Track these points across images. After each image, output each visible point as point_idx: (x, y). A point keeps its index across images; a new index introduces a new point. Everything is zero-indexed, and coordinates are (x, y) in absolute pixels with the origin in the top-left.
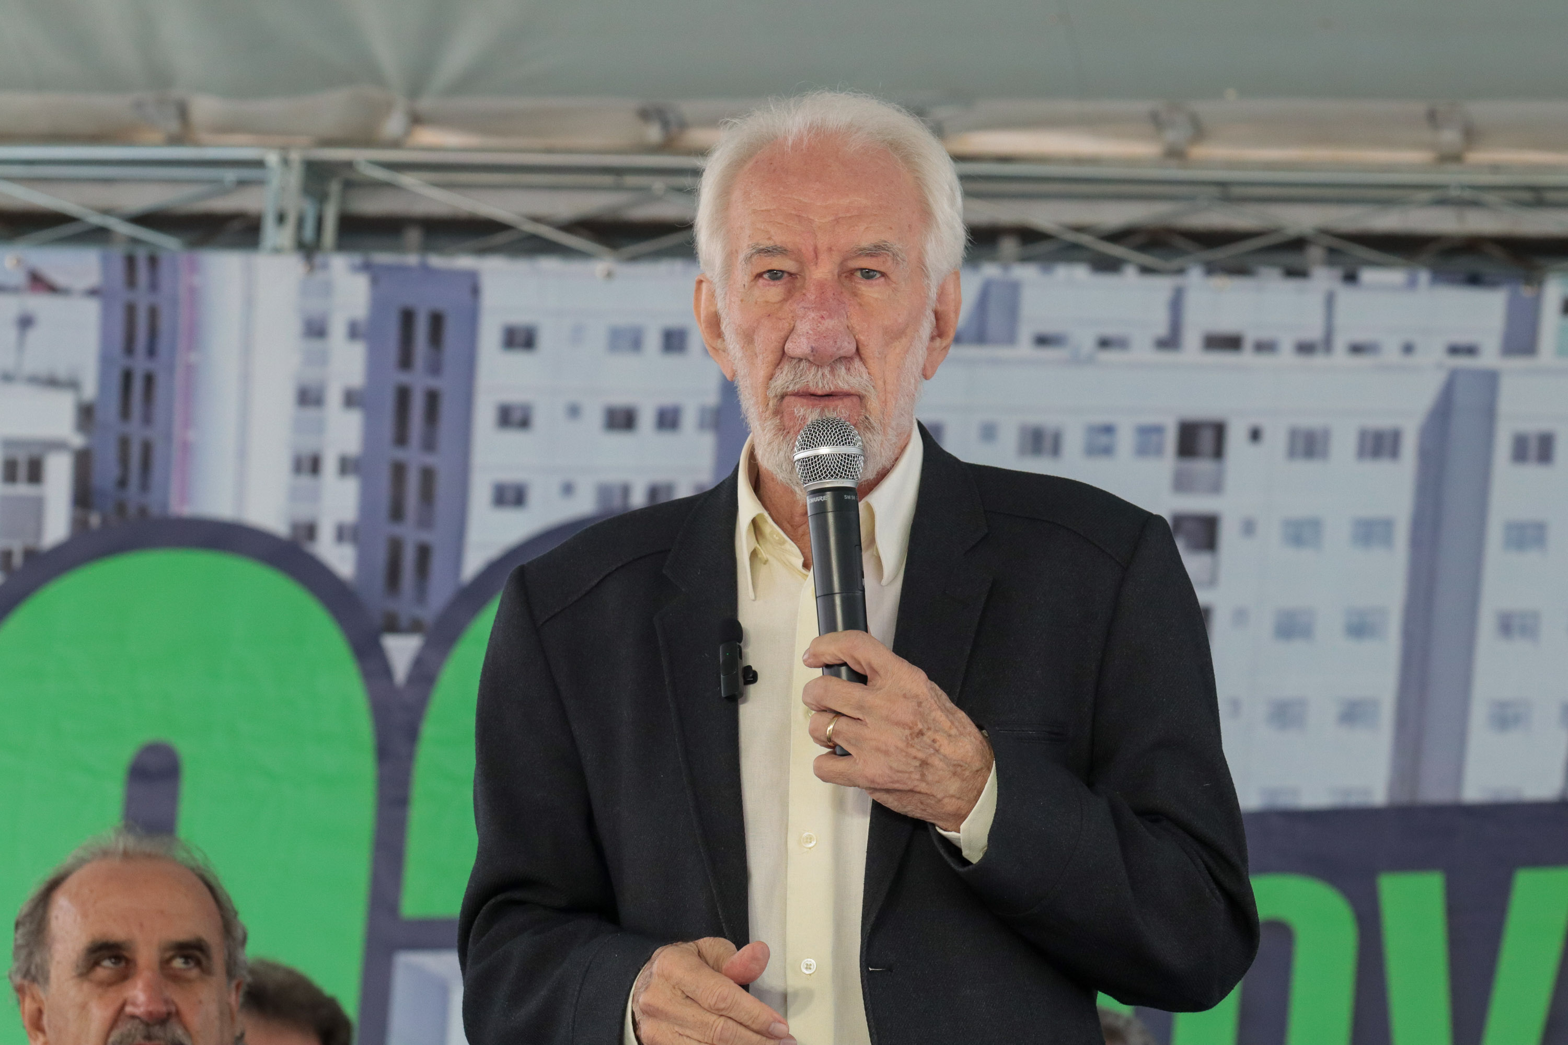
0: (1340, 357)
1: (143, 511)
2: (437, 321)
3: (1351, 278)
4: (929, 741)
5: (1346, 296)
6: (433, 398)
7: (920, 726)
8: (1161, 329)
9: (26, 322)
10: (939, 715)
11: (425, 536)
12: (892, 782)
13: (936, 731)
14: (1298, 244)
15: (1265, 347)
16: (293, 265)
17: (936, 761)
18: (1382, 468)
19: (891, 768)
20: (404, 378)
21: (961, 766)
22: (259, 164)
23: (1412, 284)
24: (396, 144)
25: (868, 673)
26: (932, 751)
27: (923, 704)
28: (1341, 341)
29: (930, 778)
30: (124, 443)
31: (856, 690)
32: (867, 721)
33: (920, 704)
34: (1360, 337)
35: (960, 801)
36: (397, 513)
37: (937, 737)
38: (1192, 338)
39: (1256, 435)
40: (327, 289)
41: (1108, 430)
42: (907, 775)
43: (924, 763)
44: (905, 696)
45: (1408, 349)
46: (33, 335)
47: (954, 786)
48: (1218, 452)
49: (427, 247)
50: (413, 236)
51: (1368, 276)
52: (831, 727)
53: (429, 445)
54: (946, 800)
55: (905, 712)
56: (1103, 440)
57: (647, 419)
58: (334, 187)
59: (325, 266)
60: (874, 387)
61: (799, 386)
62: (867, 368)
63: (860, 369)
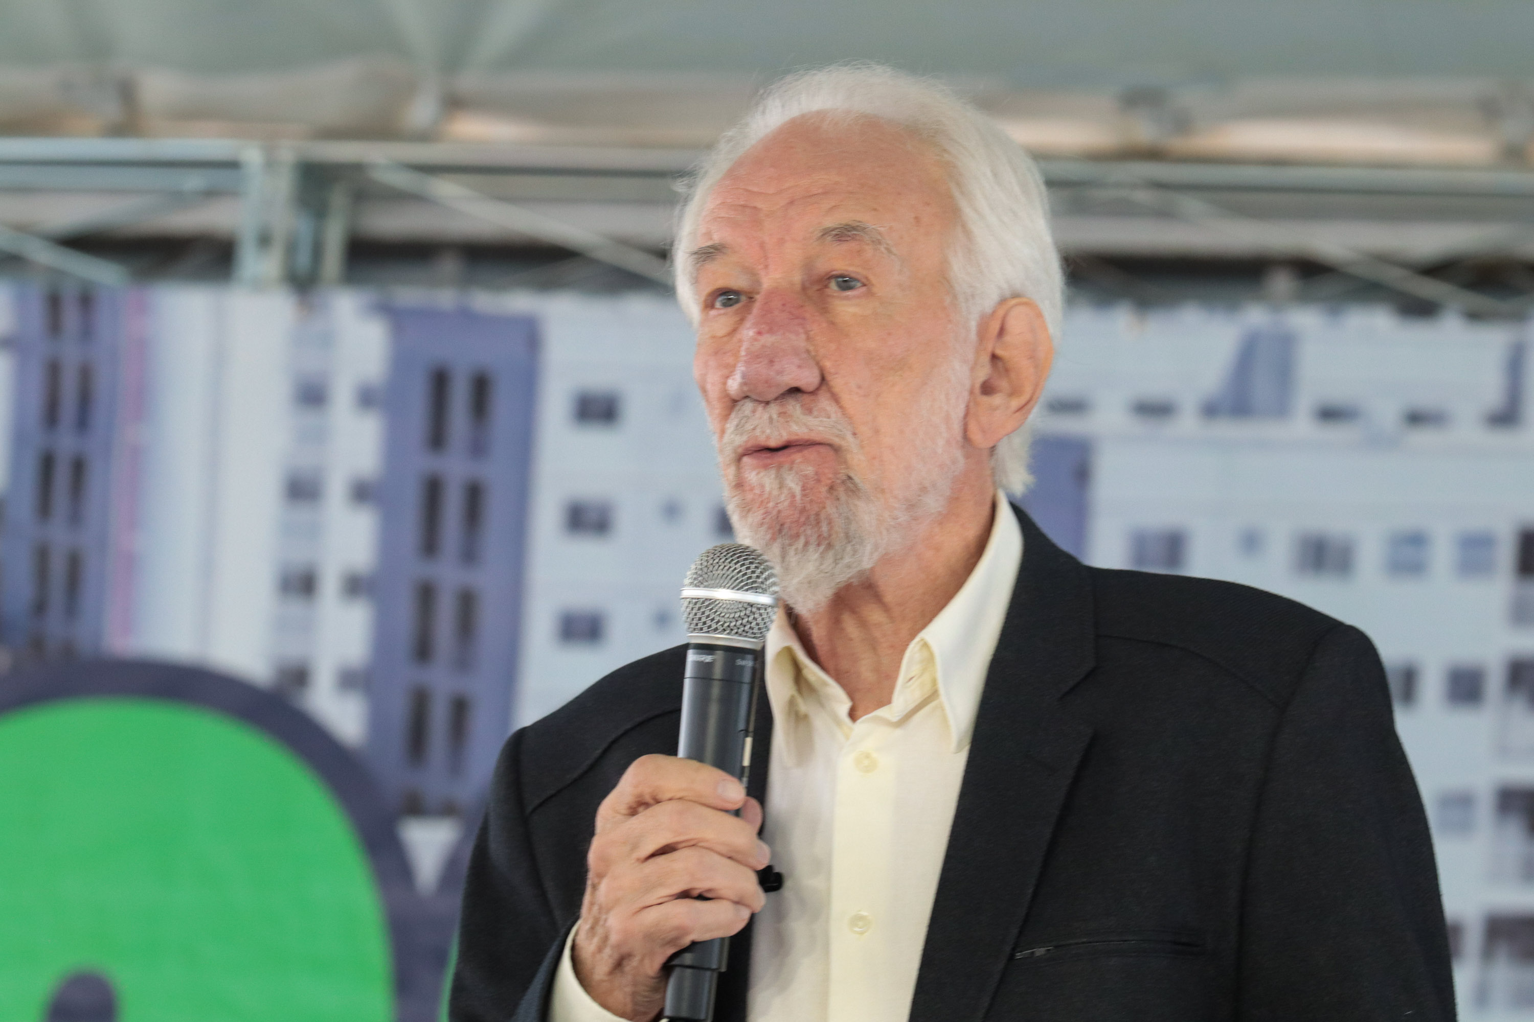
1: (68, 649)
2: (480, 385)
6: (474, 494)
8: (1494, 399)
11: (462, 685)
16: (281, 305)
20: (434, 464)
24: (424, 137)
30: (42, 555)
36: (423, 650)
40: (327, 341)
41: (1418, 539)
49: (467, 282)
50: (449, 266)
53: (470, 555)
56: (1412, 553)
58: (338, 199)
59: (326, 308)
60: (854, 434)
61: (745, 438)
62: (841, 407)
63: (828, 408)
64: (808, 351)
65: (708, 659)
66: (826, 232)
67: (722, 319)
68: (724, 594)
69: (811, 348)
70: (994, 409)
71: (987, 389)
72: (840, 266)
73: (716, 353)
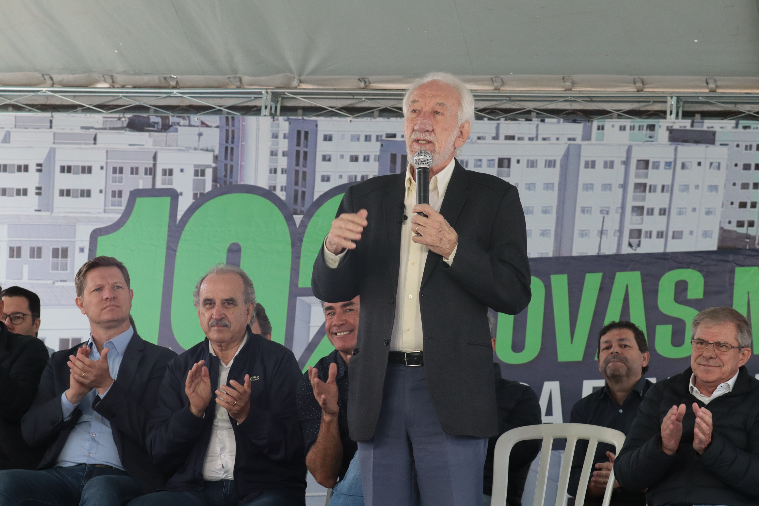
0: (540, 141)
1: (231, 183)
2: (306, 133)
3: (543, 121)
4: (443, 234)
5: (541, 125)
6: (306, 153)
7: (440, 229)
8: (494, 135)
9: (200, 135)
10: (446, 227)
11: (304, 189)
12: (432, 243)
13: (445, 231)
14: (529, 112)
15: (520, 139)
16: (269, 119)
17: (444, 239)
18: (551, 170)
19: (432, 240)
20: (298, 148)
21: (451, 241)
22: (261, 93)
23: (559, 122)
24: (296, 88)
25: (428, 215)
26: (443, 236)
27: (442, 224)
28: (540, 137)
29: (442, 243)
30: (226, 165)
31: (424, 219)
32: (427, 227)
33: (441, 224)
34: (545, 136)
35: (450, 250)
36: (296, 184)
37: (445, 233)
38: (502, 137)
39: (518, 162)
40: (278, 126)
41: (480, 160)
42: (436, 242)
43: (441, 239)
44: (437, 221)
45: (558, 139)
46: (202, 138)
47: (448, 246)
48: (509, 166)
49: (304, 115)
50: (300, 112)
51: (547, 120)
52: (417, 228)
53: (305, 166)
54: (446, 250)
55: (437, 225)
56: (479, 163)
57: (361, 159)
58: (280, 99)
59: (277, 120)
60: (437, 141)
61: (416, 137)
62: (436, 136)
63: (434, 136)
64: (431, 124)
65: (420, 170)
66: (438, 103)
67: (414, 115)
68: (422, 157)
69: (432, 124)
70: (460, 141)
71: (459, 137)
72: (439, 110)
73: (412, 120)
